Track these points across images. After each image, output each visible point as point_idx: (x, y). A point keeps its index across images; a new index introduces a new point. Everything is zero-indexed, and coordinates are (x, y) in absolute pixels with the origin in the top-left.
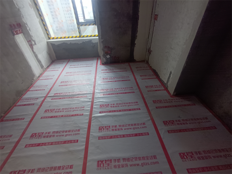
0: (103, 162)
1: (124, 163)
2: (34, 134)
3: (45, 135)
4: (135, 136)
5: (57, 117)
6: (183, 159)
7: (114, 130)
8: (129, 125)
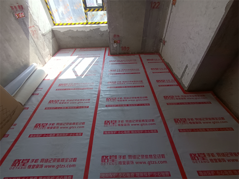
0: (108, 157)
1: (130, 160)
2: (38, 124)
3: (49, 126)
4: (142, 133)
5: (61, 108)
6: (194, 160)
7: (121, 125)
8: (137, 121)
